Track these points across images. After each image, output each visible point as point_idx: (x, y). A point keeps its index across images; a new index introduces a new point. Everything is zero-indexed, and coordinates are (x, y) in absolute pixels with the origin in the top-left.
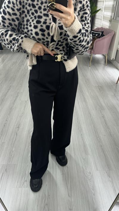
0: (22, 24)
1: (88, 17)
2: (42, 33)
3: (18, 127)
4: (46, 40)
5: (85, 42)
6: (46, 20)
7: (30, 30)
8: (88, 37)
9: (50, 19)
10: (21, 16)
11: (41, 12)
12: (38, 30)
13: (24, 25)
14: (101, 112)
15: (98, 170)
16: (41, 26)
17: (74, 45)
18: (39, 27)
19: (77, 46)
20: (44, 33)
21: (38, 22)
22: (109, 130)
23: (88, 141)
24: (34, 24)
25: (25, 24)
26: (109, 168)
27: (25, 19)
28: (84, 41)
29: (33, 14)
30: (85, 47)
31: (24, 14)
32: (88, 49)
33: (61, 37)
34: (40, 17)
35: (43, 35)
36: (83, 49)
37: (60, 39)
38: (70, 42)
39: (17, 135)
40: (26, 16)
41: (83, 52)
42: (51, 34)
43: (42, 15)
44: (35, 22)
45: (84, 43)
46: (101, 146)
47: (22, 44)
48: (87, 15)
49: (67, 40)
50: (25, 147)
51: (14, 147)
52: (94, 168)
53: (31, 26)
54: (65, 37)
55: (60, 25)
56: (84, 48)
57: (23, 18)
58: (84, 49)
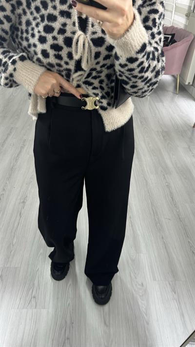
0: (17, 29)
1: (159, 19)
2: (56, 53)
3: (24, 202)
4: (65, 66)
5: (152, 71)
6: (64, 25)
7: (32, 44)
8: (158, 61)
9: (74, 24)
10: (16, 12)
11: (55, 8)
12: (46, 47)
13: (22, 33)
14: (165, 178)
15: (156, 280)
16: (54, 38)
17: (127, 77)
18: (50, 41)
19: (134, 80)
20: (60, 53)
21: (49, 29)
22: (178, 211)
23: (140, 228)
24: (39, 32)
25: (24, 31)
26: (174, 276)
27: (24, 20)
28: (150, 69)
29: (37, 9)
30: (150, 82)
31: (21, 8)
32: (155, 87)
33: (96, 61)
34: (52, 18)
35: (59, 57)
36: (146, 86)
37: (94, 66)
38: (120, 71)
39: (21, 217)
40: (25, 13)
41: (145, 91)
42: (76, 57)
43: (56, 13)
44: (41, 28)
45: (149, 75)
46: (162, 238)
47: (15, 74)
48: (157, 16)
49: (112, 66)
50: (35, 238)
51: (15, 238)
52: (149, 277)
53: (33, 36)
54: (105, 62)
55: (96, 36)
56: (148, 84)
57: (20, 16)
58: (148, 87)
